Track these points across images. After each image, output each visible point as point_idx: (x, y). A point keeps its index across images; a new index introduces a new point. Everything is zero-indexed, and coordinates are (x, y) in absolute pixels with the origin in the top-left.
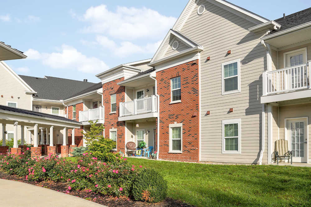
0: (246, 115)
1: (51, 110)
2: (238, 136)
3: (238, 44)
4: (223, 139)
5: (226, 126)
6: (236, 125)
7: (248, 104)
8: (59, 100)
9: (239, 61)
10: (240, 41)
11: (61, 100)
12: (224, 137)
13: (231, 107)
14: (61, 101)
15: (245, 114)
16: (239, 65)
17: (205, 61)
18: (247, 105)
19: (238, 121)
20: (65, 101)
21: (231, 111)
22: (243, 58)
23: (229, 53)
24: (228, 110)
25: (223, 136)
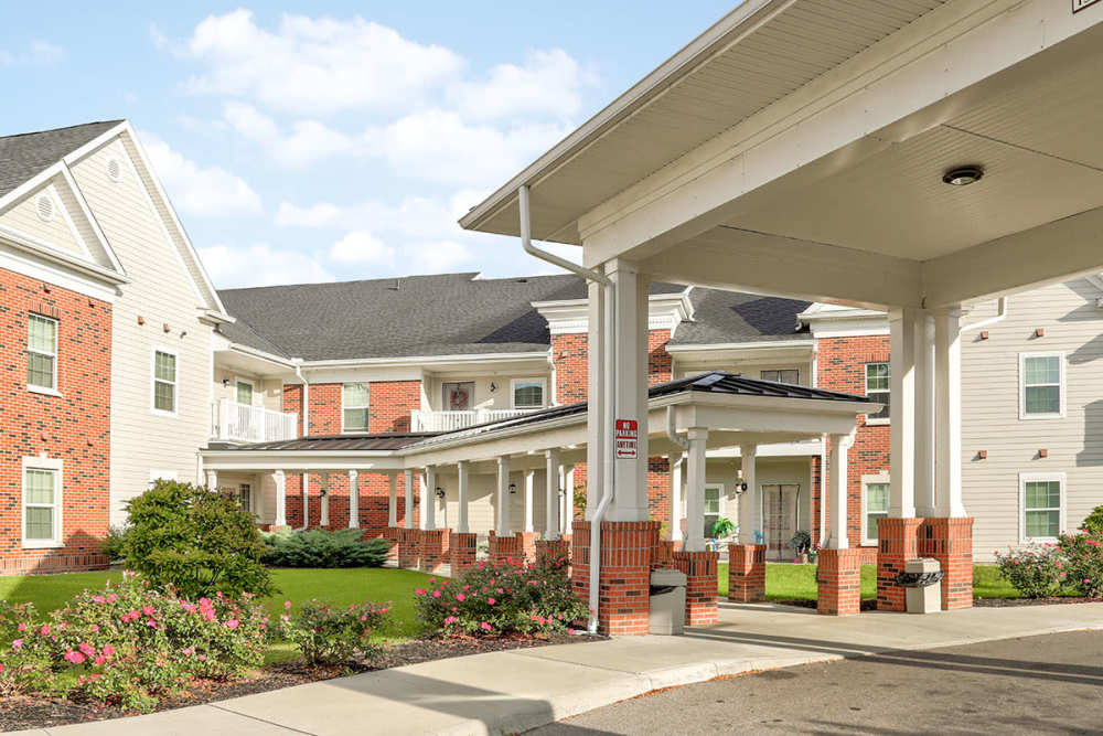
0: (1078, 466)
1: (236, 389)
2: (1059, 506)
3: (1061, 320)
4: (1021, 512)
5: (1029, 485)
6: (1055, 486)
7: (1082, 445)
8: (289, 358)
9: (1062, 355)
10: (1064, 315)
11: (293, 359)
12: (1023, 509)
13: (1041, 447)
14: (296, 361)
15: (1074, 464)
16: (1064, 363)
17: (974, 339)
18: (1080, 447)
19: (1060, 476)
20: (307, 364)
21: (1041, 455)
22: (1072, 352)
23: (1037, 335)
24: (1036, 452)
25: (1021, 507)
